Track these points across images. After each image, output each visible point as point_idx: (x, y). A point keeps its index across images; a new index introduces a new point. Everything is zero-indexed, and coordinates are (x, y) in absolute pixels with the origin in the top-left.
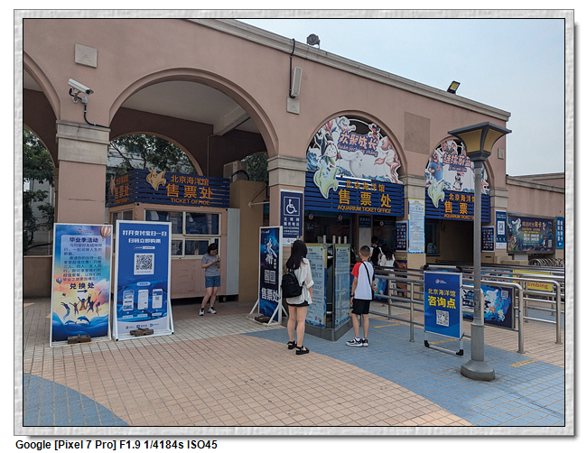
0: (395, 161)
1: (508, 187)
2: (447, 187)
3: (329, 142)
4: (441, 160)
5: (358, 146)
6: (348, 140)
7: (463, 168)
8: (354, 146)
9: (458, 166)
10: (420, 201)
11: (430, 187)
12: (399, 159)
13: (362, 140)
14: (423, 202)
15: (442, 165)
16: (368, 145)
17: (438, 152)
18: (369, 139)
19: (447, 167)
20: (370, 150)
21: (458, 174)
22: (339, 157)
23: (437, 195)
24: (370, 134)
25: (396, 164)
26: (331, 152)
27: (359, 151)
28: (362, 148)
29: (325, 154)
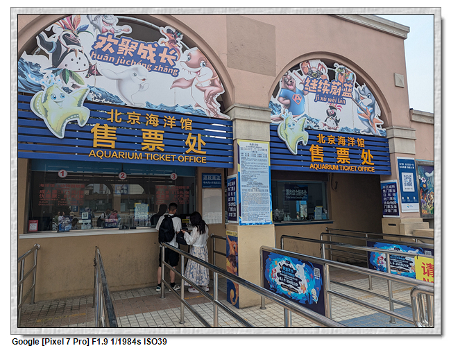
0: (213, 84)
1: (414, 126)
2: (312, 125)
3: (71, 47)
4: (300, 87)
5: (136, 58)
6: (116, 47)
7: (339, 99)
8: (128, 57)
9: (329, 96)
10: (260, 144)
11: (282, 123)
12: (221, 81)
13: (147, 50)
14: (266, 146)
15: (303, 93)
16: (157, 58)
17: (294, 75)
18: (160, 50)
19: (311, 97)
20: (163, 65)
21: (332, 108)
22: (92, 71)
23: (293, 136)
24: (162, 42)
25: (215, 89)
26: (75, 62)
27: (139, 66)
28: (146, 62)
29: (62, 66)
